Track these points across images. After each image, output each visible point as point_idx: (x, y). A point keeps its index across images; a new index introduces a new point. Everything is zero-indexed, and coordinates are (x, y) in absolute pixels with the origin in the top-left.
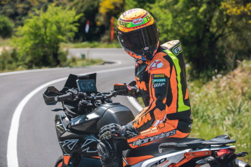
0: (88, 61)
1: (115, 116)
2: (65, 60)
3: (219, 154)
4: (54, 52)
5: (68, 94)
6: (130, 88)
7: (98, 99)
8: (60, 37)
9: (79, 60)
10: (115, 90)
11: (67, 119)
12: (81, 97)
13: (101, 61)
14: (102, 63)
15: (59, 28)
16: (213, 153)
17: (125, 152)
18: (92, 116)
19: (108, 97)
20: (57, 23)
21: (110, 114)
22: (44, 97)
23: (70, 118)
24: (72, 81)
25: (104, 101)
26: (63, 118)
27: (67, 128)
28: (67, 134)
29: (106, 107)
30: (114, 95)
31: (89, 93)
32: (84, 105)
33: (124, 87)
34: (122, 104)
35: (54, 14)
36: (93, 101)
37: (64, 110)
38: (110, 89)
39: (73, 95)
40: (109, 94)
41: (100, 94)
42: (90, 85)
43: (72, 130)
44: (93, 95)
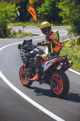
0: (23, 34)
1: (38, 52)
2: (10, 34)
3: (63, 59)
4: (4, 30)
5: (25, 46)
6: (42, 43)
7: (33, 47)
8: (7, 20)
9: (18, 34)
10: (38, 44)
11: (24, 53)
12: (28, 47)
13: (31, 34)
14: (32, 35)
15: (6, 15)
16: (62, 59)
17: (42, 61)
18: (31, 52)
19: (36, 47)
20: (5, 12)
21: (37, 51)
22: (18, 47)
23: (25, 53)
24: (25, 42)
25: (35, 48)
26: (23, 53)
27: (25, 56)
28: (25, 58)
29: (35, 49)
30: (38, 46)
31: (30, 46)
32: (29, 49)
33: (41, 43)
34: (40, 48)
35: (3, 7)
36: (32, 48)
37: (23, 51)
38: (37, 44)
39: (26, 46)
40: (36, 45)
41: (34, 46)
42: (30, 43)
43: (26, 56)
44: (31, 46)
